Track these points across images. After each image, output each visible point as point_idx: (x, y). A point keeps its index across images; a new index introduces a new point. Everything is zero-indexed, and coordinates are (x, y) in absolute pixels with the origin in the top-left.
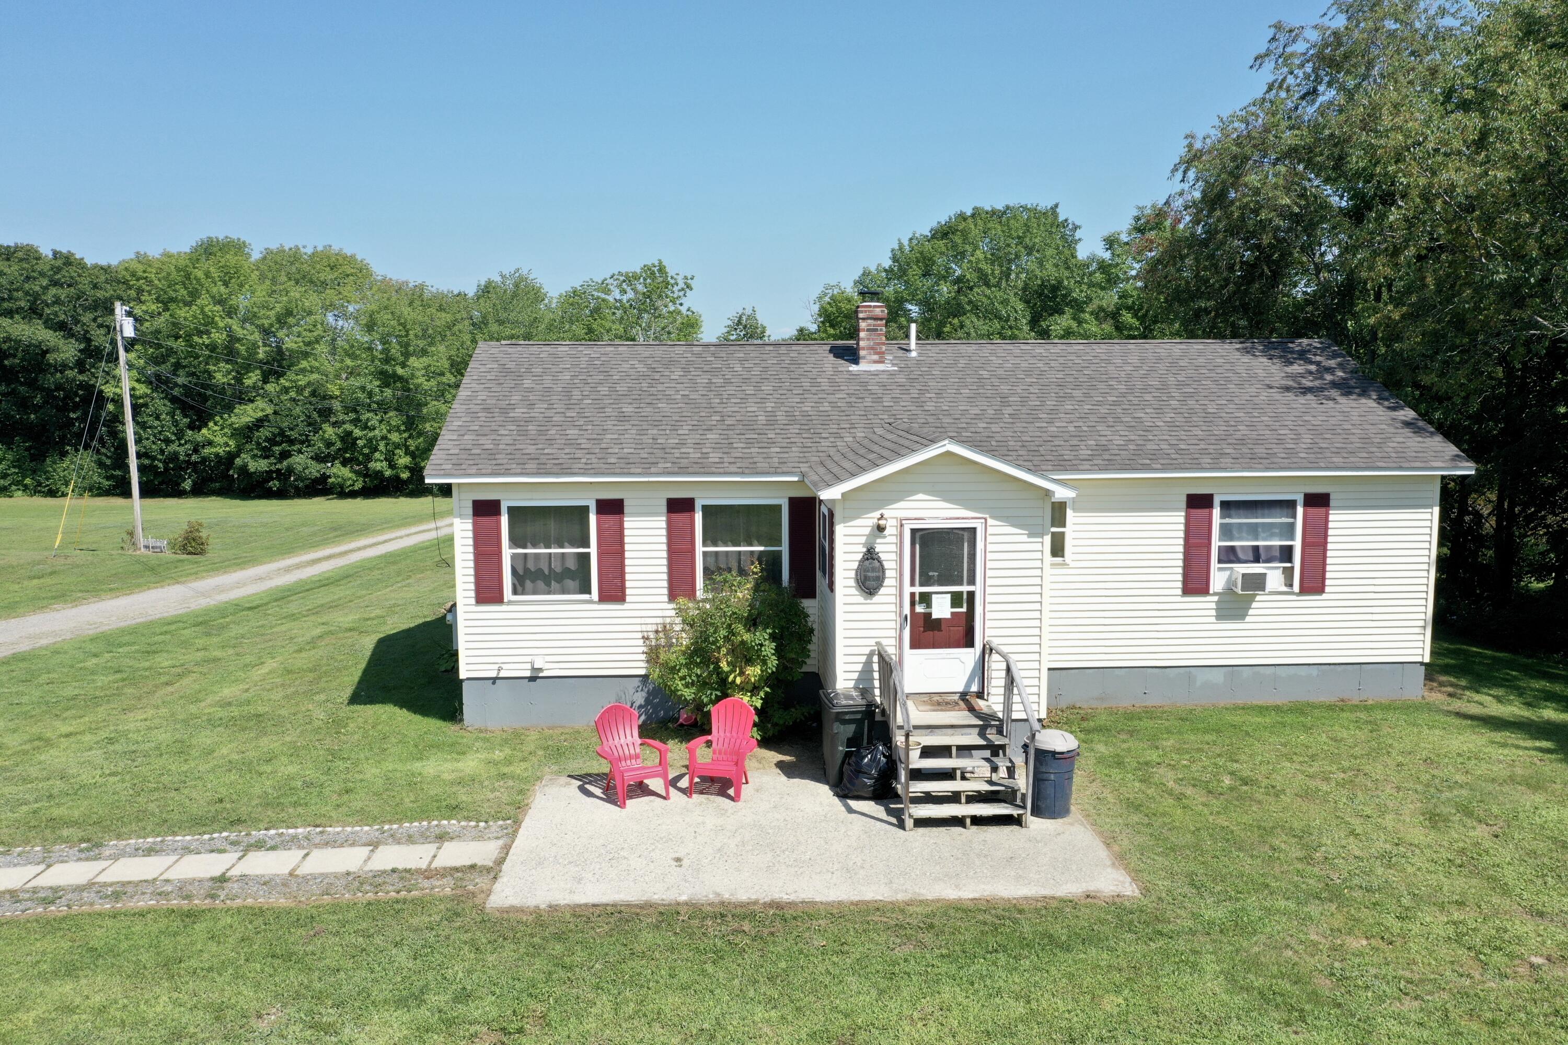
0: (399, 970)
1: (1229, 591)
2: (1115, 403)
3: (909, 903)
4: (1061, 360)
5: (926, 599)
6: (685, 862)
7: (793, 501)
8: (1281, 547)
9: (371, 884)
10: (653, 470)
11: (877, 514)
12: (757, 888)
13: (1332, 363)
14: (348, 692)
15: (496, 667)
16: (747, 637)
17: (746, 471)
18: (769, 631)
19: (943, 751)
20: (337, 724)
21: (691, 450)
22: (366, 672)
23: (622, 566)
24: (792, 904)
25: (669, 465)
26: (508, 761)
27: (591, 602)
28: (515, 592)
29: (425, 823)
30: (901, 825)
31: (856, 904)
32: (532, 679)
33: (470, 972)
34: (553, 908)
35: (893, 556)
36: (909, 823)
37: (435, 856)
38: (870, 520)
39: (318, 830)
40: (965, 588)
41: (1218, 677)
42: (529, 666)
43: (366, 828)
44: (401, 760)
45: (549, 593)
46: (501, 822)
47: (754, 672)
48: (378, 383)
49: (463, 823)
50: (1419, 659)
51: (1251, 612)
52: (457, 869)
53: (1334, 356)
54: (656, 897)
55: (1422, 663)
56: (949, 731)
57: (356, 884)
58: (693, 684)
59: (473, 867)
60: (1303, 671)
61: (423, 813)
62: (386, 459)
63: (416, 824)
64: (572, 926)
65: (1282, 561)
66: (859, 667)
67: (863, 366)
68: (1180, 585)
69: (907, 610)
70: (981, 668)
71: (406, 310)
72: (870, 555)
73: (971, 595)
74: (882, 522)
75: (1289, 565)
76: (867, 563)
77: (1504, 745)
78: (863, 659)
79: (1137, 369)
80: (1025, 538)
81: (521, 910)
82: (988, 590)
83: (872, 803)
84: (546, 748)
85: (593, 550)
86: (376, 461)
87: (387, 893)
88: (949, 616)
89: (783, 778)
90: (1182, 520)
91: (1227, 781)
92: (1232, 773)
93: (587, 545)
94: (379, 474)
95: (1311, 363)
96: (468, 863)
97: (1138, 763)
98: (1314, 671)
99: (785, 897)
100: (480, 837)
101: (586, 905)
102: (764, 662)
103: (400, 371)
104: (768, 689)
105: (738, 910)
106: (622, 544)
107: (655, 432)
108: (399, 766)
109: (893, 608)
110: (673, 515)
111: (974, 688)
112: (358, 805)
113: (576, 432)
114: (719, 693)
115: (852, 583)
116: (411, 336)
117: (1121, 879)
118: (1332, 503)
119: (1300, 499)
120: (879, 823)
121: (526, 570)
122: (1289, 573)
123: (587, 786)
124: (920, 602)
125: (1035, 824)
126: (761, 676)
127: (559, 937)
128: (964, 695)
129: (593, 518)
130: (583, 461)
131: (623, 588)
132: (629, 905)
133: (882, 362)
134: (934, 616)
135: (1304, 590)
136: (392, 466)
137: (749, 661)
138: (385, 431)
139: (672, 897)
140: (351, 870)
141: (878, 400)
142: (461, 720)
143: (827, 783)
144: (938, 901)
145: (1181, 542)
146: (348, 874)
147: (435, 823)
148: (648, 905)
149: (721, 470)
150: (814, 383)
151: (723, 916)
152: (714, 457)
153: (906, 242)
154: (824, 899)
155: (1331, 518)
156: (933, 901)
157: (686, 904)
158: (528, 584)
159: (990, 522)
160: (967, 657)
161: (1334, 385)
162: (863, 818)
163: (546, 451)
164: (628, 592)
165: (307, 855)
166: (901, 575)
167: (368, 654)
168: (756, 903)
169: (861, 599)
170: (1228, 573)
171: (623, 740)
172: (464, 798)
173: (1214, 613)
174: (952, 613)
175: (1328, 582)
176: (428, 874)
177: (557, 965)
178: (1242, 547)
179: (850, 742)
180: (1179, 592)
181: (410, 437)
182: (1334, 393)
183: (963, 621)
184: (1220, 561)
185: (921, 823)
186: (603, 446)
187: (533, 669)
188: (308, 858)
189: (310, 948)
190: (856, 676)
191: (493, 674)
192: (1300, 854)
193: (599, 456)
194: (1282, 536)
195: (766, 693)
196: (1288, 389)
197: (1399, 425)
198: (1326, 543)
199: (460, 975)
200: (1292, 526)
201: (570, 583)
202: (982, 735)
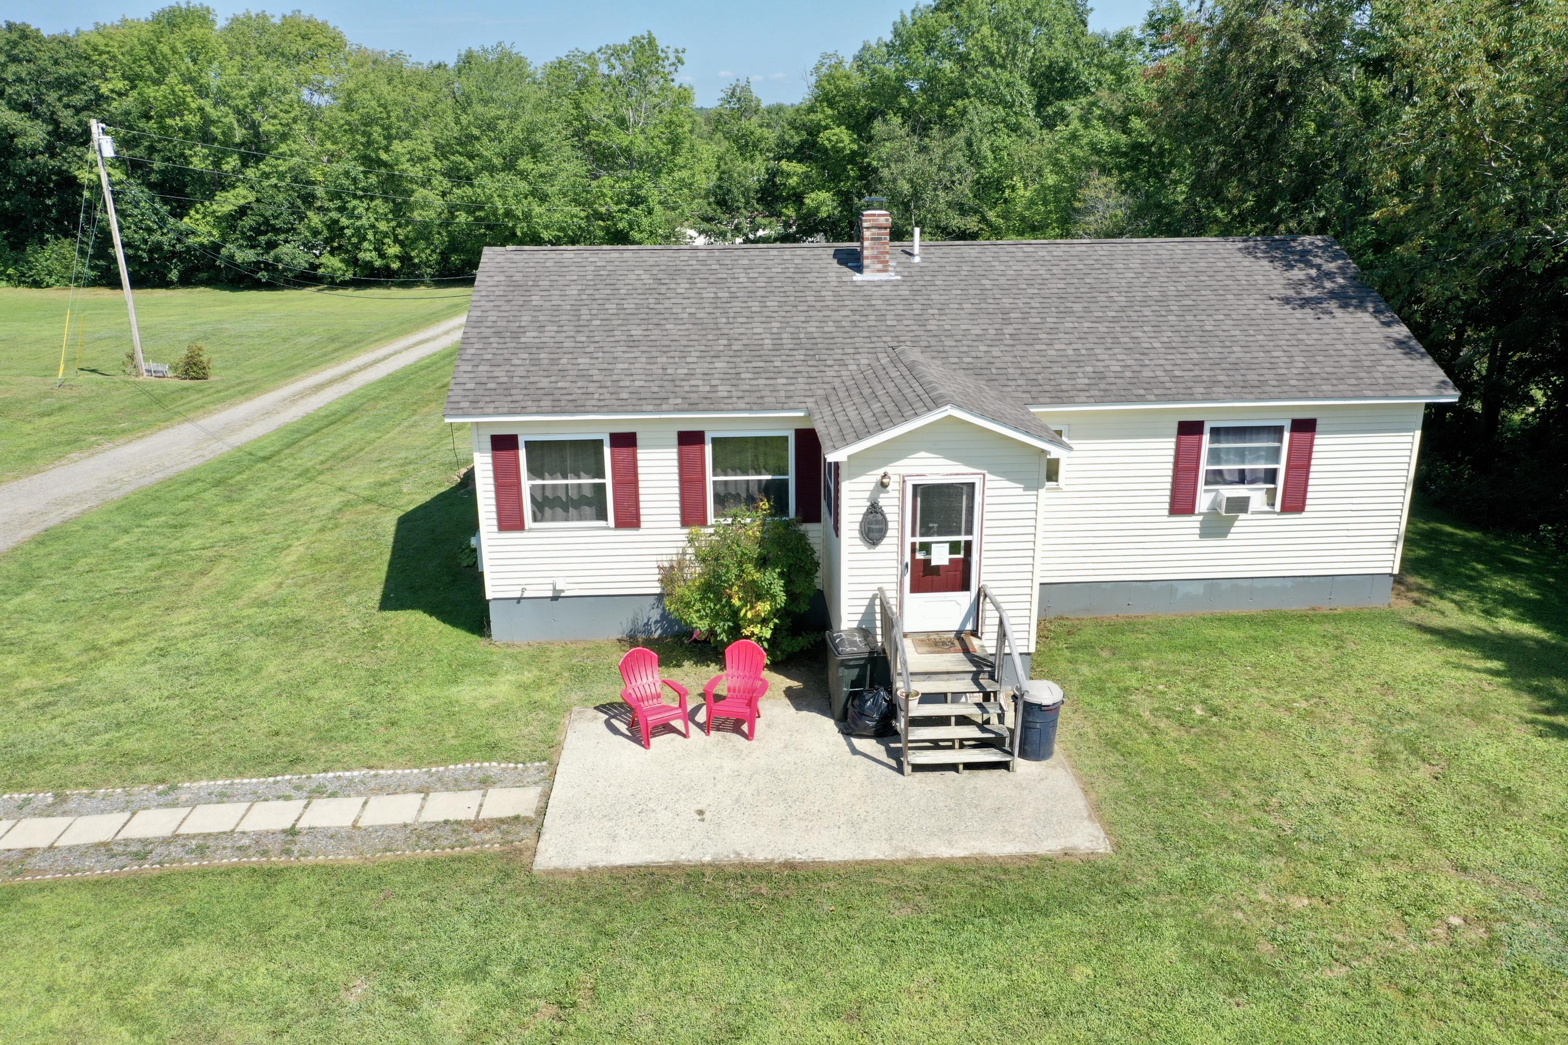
0: (462, 940)
1: (1214, 509)
2: (1115, 320)
3: (908, 862)
4: (1063, 265)
5: (926, 547)
6: (707, 815)
7: (800, 433)
8: (1266, 470)
9: (427, 838)
10: (664, 407)
11: (881, 472)
12: (772, 846)
13: (1332, 266)
14: (376, 594)
15: (520, 588)
16: (757, 576)
17: (755, 407)
18: (778, 570)
19: (940, 698)
20: (373, 635)
21: (700, 383)
23: (637, 495)
24: (804, 865)
25: (679, 401)
26: (537, 685)
27: (608, 528)
28: (535, 519)
29: (468, 765)
30: (900, 770)
31: (860, 863)
32: (555, 598)
33: (525, 942)
34: (593, 870)
35: (896, 509)
36: (908, 769)
37: (481, 805)
38: (874, 477)
39: (372, 772)
40: (963, 538)
41: (1199, 589)
42: (551, 587)
43: (416, 771)
44: (438, 685)
45: (567, 520)
46: (537, 764)
47: (764, 607)
48: (362, 168)
49: (503, 765)
50: (1389, 571)
51: (1233, 530)
52: (502, 821)
53: (1335, 257)
54: (683, 857)
55: (1391, 575)
56: (946, 677)
57: (414, 838)
58: (707, 615)
59: (517, 818)
60: (1278, 583)
61: (465, 754)
62: (375, 249)
63: (460, 766)
64: (610, 889)
65: (1266, 482)
66: (863, 610)
67: (867, 276)
68: (1167, 506)
69: (908, 559)
70: (976, 610)
71: (385, 89)
72: (874, 509)
73: (968, 544)
74: (885, 481)
75: (1272, 486)
76: (871, 516)
77: (1457, 666)
78: (866, 602)
79: (1139, 275)
80: (1021, 491)
81: (564, 872)
82: (985, 539)
83: (873, 742)
84: (571, 670)
85: (608, 480)
86: (365, 251)
87: (443, 849)
88: (946, 563)
89: (792, 710)
90: (1173, 446)
91: (1199, 711)
92: (1204, 702)
93: (603, 476)
94: (368, 265)
95: (1312, 266)
96: (512, 814)
97: (1119, 689)
98: (1289, 583)
99: (798, 856)
100: (519, 783)
101: (621, 866)
102: (773, 597)
103: (384, 156)
104: (776, 621)
105: (758, 871)
106: (636, 474)
107: (664, 360)
108: (436, 692)
109: (894, 556)
110: (686, 448)
111: (969, 627)
112: (404, 741)
113: (588, 360)
114: (731, 624)
115: (857, 534)
116: (393, 119)
117: (1096, 833)
118: (1318, 428)
119: (1287, 425)
120: (880, 767)
121: (545, 498)
122: (1271, 494)
123: (613, 721)
124: (921, 550)
125: (1021, 765)
126: (770, 612)
127: (600, 900)
128: (959, 634)
129: (607, 451)
130: (596, 396)
131: (638, 516)
132: (660, 867)
133: (886, 271)
134: (933, 563)
135: (1285, 509)
136: (382, 255)
137: (759, 597)
138: (372, 219)
139: (697, 858)
140: (408, 822)
141: (882, 318)
142: (490, 636)
143: (832, 717)
144: (933, 859)
145: (1171, 466)
146: (405, 826)
147: (477, 765)
148: (676, 868)
149: (730, 407)
150: (819, 298)
151: (743, 877)
152: (723, 391)
153: (908, 15)
154: (832, 859)
155: (1316, 442)
156: (928, 860)
157: (710, 865)
158: (547, 511)
159: (988, 477)
160: (961, 601)
161: (1333, 295)
162: (866, 760)
163: (560, 385)
164: (642, 518)
165: (365, 803)
166: (903, 527)
168: (772, 863)
169: (865, 549)
170: (1213, 494)
171: (645, 681)
172: (502, 735)
173: (1198, 531)
174: (951, 560)
175: (1308, 502)
176: (478, 825)
177: (600, 933)
178: (1229, 470)
179: (854, 684)
180: (1166, 512)
181: (399, 225)
182: (1331, 304)
183: (960, 567)
184: (1207, 483)
185: (917, 768)
186: (615, 378)
187: (554, 590)
188: (368, 807)
189: (382, 914)
190: (859, 617)
191: (518, 595)
192: (1257, 800)
193: (611, 390)
194: (1268, 461)
195: (775, 624)
196: (1287, 300)
197: (1391, 344)
198: (1309, 465)
199: (517, 945)
200: (1277, 451)
201: (587, 510)
202: (976, 680)
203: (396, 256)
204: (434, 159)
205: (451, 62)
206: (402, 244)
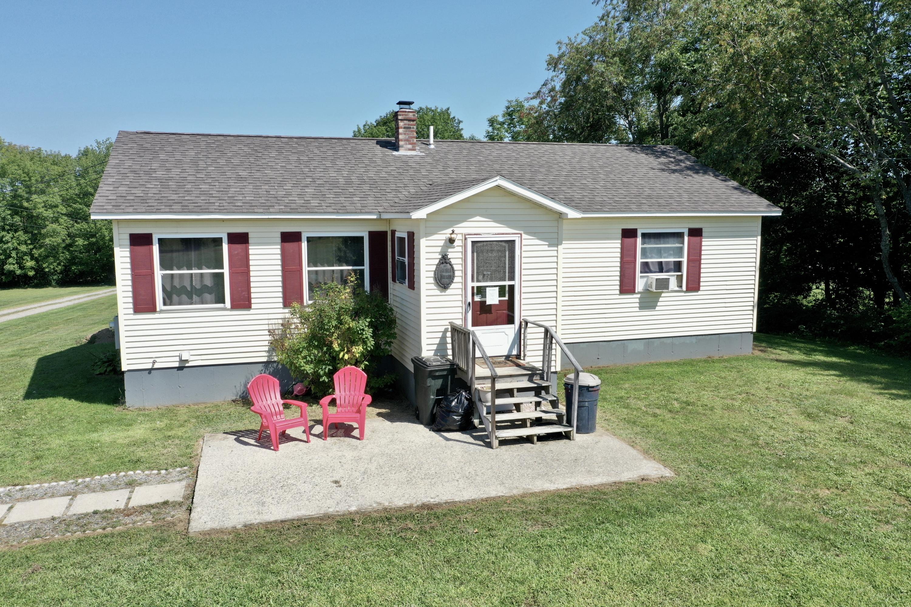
0: (122, 593)
1: (647, 290)
3: (523, 496)
5: (481, 291)
6: (342, 483)
7: (372, 235)
8: (674, 262)
9: (77, 525)
10: (271, 210)
11: (449, 231)
12: (407, 496)
13: (682, 157)
14: (22, 392)
15: (151, 360)
16: (353, 324)
17: (340, 211)
18: (368, 320)
19: (509, 393)
20: (17, 414)
21: (296, 199)
22: (33, 379)
23: (248, 282)
24: (438, 505)
25: (283, 207)
26: (170, 427)
27: (225, 309)
28: (165, 304)
29: (114, 475)
30: (489, 445)
31: (487, 500)
32: (180, 368)
33: (190, 586)
34: (248, 527)
35: (460, 261)
36: (496, 443)
37: (129, 498)
38: (446, 234)
39: (18, 488)
40: (507, 283)
41: (640, 346)
42: (177, 359)
43: (62, 483)
44: (80, 434)
45: (191, 304)
46: (178, 469)
47: (358, 350)
48: (9, 212)
49: (147, 472)
50: (750, 330)
51: (659, 304)
52: (152, 506)
53: (681, 154)
54: (331, 510)
55: (751, 332)
56: (509, 379)
57: (63, 526)
58: (312, 362)
59: (166, 503)
60: (688, 340)
61: (110, 468)
62: (17, 263)
63: (106, 476)
64: (268, 539)
65: (675, 271)
66: (437, 341)
67: (402, 152)
68: (618, 287)
69: (470, 300)
70: (519, 339)
71: (28, 163)
72: (444, 260)
73: (512, 288)
74: (453, 236)
75: (680, 273)
76: (442, 266)
78: (440, 335)
80: (546, 248)
81: (221, 531)
82: (523, 284)
83: (459, 434)
84: (198, 417)
85: (226, 271)
86: (10, 264)
87: (94, 530)
88: (497, 302)
89: (388, 423)
90: (619, 245)
91: (676, 405)
92: (676, 400)
93: (222, 268)
94: (12, 272)
95: (671, 157)
96: (161, 500)
98: (694, 340)
99: (432, 500)
100: (164, 481)
101: (276, 522)
102: (364, 343)
103: (26, 204)
104: (367, 363)
105: (398, 514)
106: (248, 266)
107: (267, 187)
108: (79, 437)
109: (460, 298)
110: (287, 245)
111: (515, 352)
112: (50, 467)
113: (208, 187)
114: (331, 368)
115: (432, 280)
116: (33, 181)
117: (656, 466)
118: (704, 234)
119: (686, 232)
120: (471, 446)
121: (173, 287)
122: (680, 278)
123: (241, 438)
124: (477, 294)
125: (578, 438)
126: (362, 353)
127: (260, 550)
128: (508, 357)
129: (225, 247)
130: (218, 204)
131: (249, 299)
132: (311, 518)
133: (414, 150)
134: (488, 303)
135: (689, 290)
136: (21, 268)
137: (353, 343)
138: (16, 244)
139: (344, 509)
140: (56, 516)
141: (418, 171)
142: (124, 403)
143: (421, 423)
144: (543, 492)
145: (619, 260)
146: (53, 519)
147: (122, 474)
148: (327, 517)
149: (322, 211)
150: (371, 161)
151: (388, 519)
152: (314, 203)
154: (462, 499)
155: (703, 243)
156: (539, 492)
157: (357, 512)
158: (175, 298)
159: (524, 236)
160: (510, 330)
161: (688, 168)
162: (458, 443)
163: (186, 198)
164: (253, 301)
165: (11, 508)
166: (466, 274)
167: (33, 368)
168: (411, 506)
169: (438, 292)
170: (645, 279)
171: (269, 402)
172: (142, 454)
173: (638, 305)
174: (500, 301)
175: (702, 284)
176: (127, 512)
177: (266, 572)
178: (652, 262)
179: (439, 392)
180: (618, 292)
182: (689, 172)
183: (506, 306)
184: (641, 272)
185: (504, 442)
186: (229, 195)
187: (181, 361)
188: (13, 510)
189: (30, 584)
190: (435, 347)
191: (149, 366)
192: (750, 442)
193: (229, 201)
194: (675, 256)
195: (366, 365)
196: (663, 170)
197: (732, 189)
198: (700, 259)
199: (182, 590)
200: (681, 249)
201: (207, 296)
202: (531, 380)
203: (32, 268)
204: (61, 207)
205: (74, 154)
206: (37, 260)
